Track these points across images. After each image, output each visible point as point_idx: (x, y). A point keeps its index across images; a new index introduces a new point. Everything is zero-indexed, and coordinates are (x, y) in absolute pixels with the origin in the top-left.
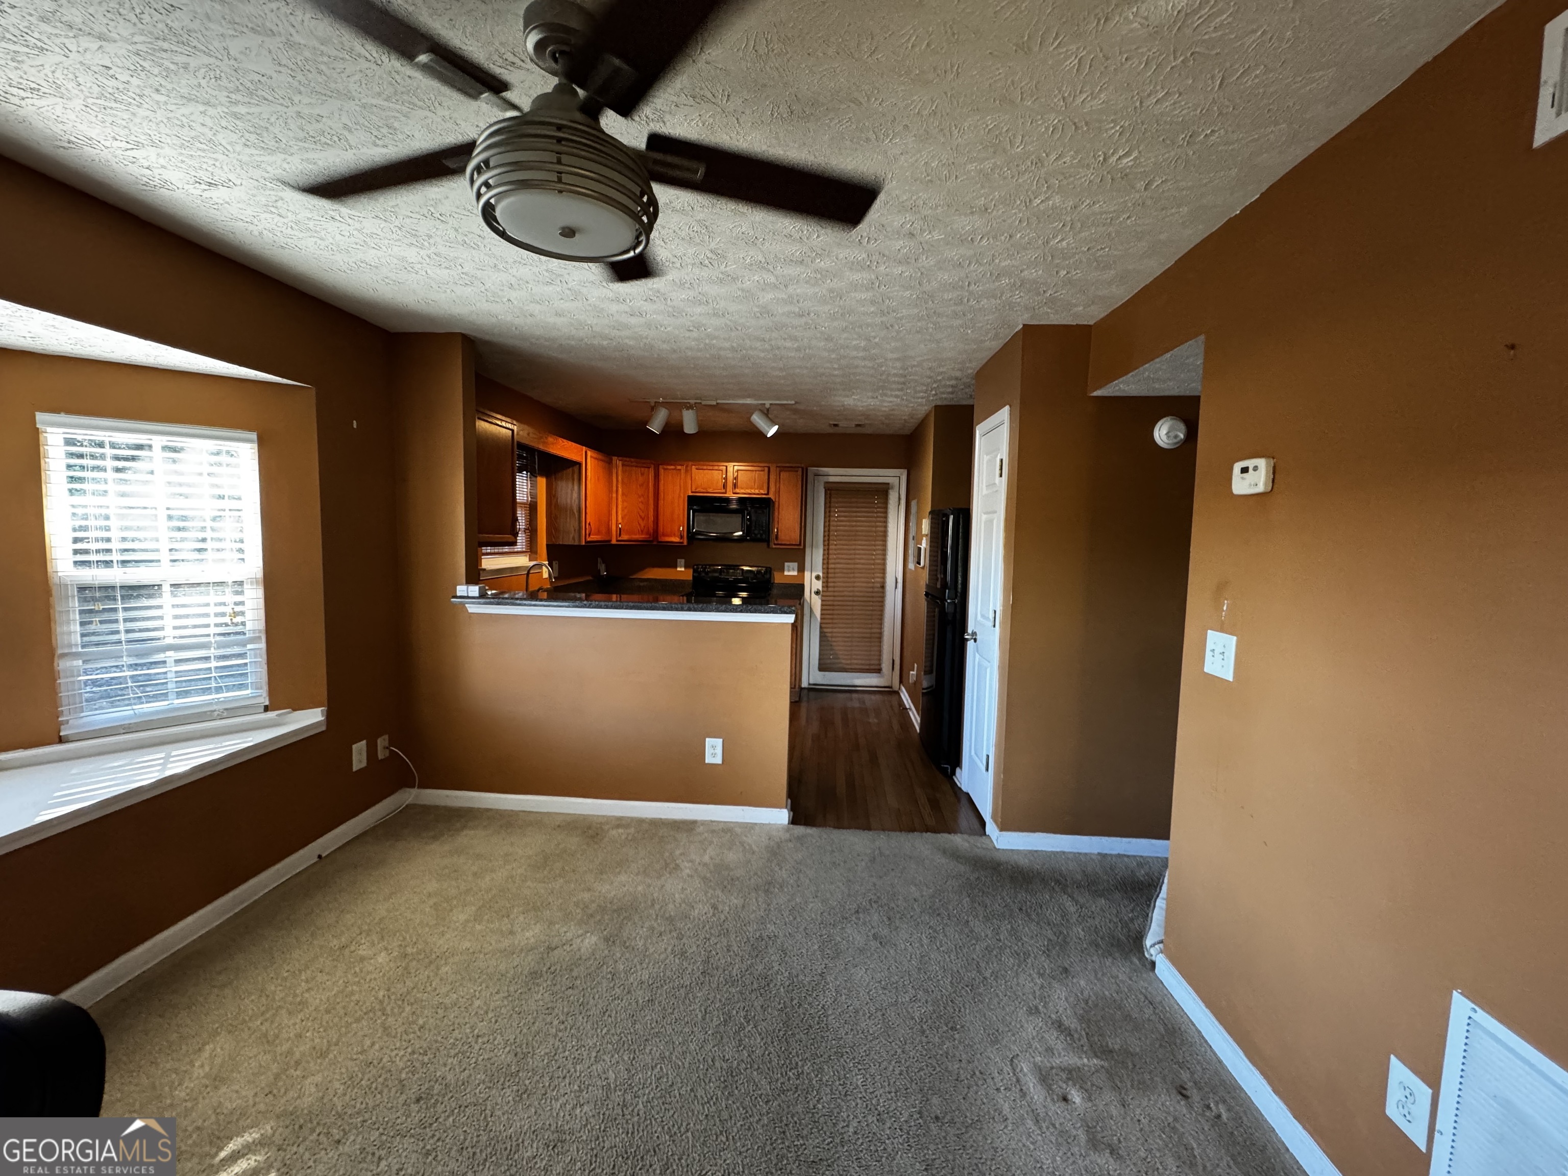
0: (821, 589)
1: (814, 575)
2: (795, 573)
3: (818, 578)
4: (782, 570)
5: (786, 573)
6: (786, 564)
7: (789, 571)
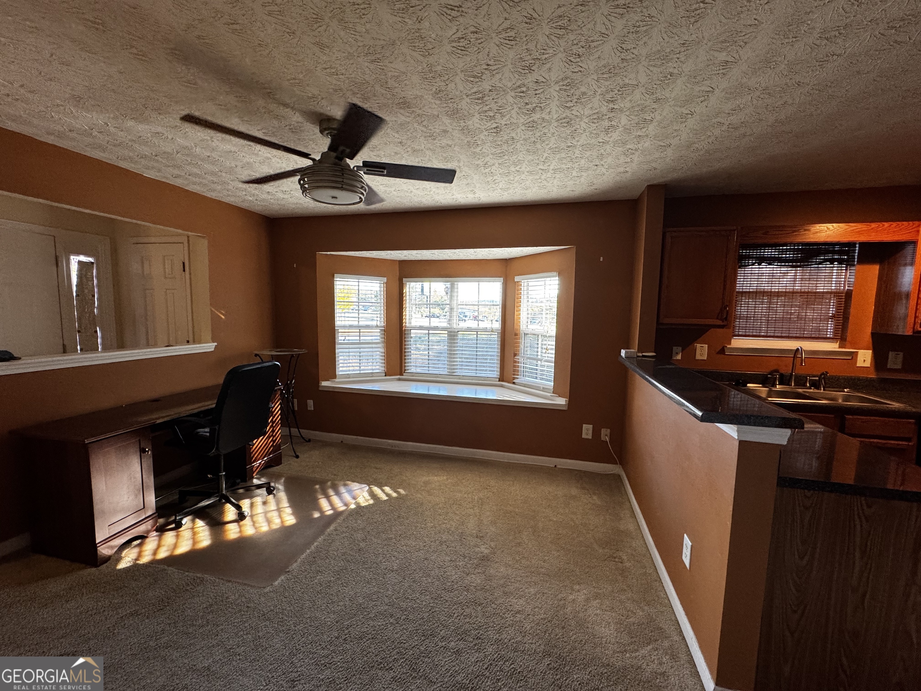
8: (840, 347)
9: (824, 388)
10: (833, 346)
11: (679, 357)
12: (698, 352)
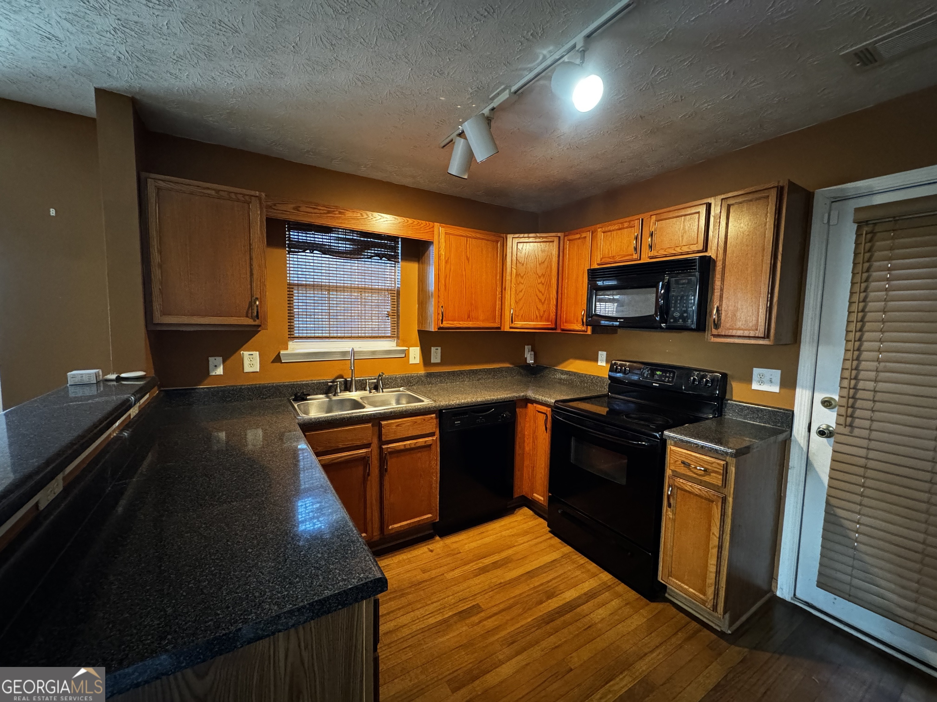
0: (833, 425)
1: (819, 397)
2: (776, 389)
3: (827, 403)
4: (749, 380)
5: (755, 386)
6: (756, 371)
7: (761, 382)
8: (397, 346)
9: (382, 389)
10: (389, 345)
11: (220, 371)
12: (246, 362)
